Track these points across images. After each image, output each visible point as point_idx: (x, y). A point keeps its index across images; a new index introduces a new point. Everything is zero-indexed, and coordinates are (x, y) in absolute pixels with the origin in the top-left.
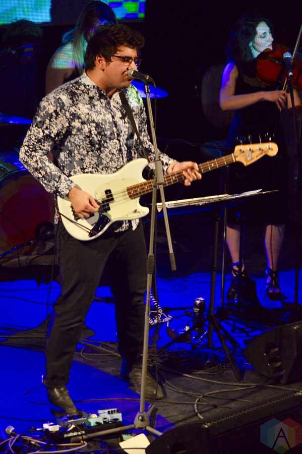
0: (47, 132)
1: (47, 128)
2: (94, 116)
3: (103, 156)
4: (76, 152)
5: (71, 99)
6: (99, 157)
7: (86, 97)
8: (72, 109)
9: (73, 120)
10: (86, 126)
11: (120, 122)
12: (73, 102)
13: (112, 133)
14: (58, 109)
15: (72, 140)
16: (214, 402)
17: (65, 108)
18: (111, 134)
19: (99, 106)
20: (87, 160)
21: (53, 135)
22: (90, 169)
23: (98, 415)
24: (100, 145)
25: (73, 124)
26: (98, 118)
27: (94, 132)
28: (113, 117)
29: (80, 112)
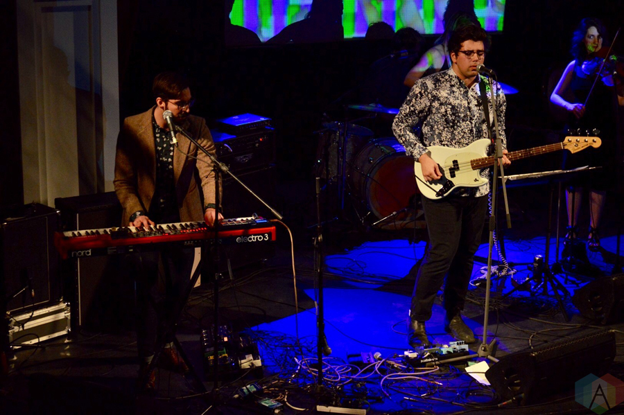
0: (412, 109)
1: (413, 106)
2: (452, 100)
3: (456, 132)
4: (436, 127)
5: (434, 84)
6: (452, 132)
7: (448, 85)
8: (434, 93)
9: (433, 101)
10: (443, 107)
11: (475, 109)
12: (436, 86)
13: (466, 116)
14: (423, 91)
15: (433, 117)
16: (545, 339)
17: (429, 91)
18: (464, 116)
19: (457, 93)
20: (444, 134)
21: (417, 112)
22: (446, 143)
23: (449, 346)
24: (453, 123)
25: (434, 104)
26: (455, 102)
27: (449, 112)
28: (469, 103)
29: (440, 95)
